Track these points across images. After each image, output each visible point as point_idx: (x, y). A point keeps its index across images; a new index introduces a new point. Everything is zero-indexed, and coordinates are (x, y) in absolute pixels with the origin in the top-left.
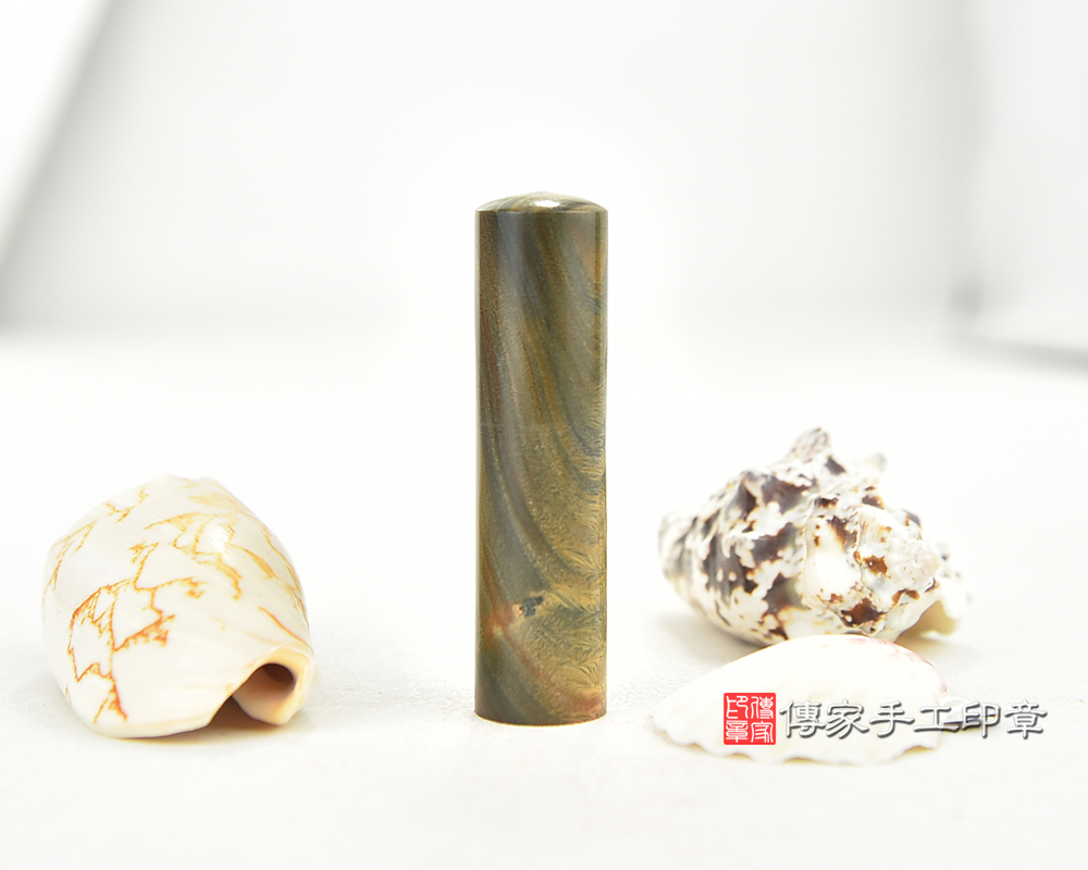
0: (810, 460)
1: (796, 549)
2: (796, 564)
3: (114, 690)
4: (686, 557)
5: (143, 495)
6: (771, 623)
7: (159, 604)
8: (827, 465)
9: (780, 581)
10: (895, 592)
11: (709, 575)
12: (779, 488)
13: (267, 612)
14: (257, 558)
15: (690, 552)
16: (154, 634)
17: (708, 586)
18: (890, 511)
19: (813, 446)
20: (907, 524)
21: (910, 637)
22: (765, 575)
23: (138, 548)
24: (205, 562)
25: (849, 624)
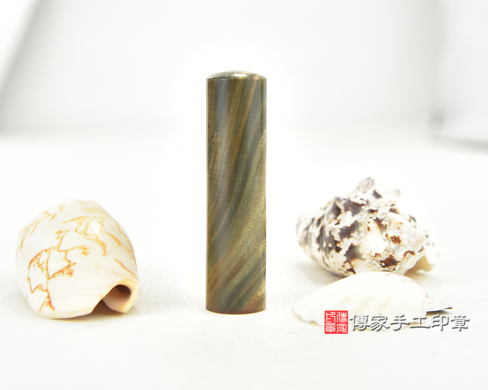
0: (366, 192)
1: (359, 232)
2: (359, 239)
3: (49, 297)
4: (309, 236)
5: (61, 208)
6: (348, 266)
7: (69, 258)
8: (373, 194)
9: (352, 247)
10: (404, 252)
11: (320, 244)
12: (352, 205)
13: (118, 261)
14: (113, 237)
15: (311, 234)
16: (66, 272)
17: (319, 249)
18: (402, 215)
19: (367, 186)
20: (410, 221)
21: (411, 273)
22: (345, 244)
23: (59, 232)
24: (90, 239)
25: (383, 267)
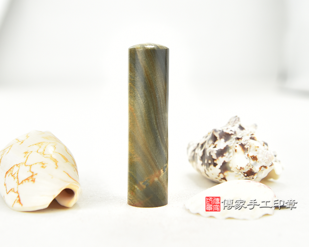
0: (234, 126)
1: (229, 153)
2: (229, 158)
3: (19, 196)
4: (195, 155)
5: (27, 136)
6: (222, 176)
7: (32, 170)
8: (239, 127)
9: (224, 163)
10: (260, 167)
11: (203, 161)
12: (225, 135)
13: (65, 172)
14: (63, 156)
15: (197, 154)
16: (31, 179)
17: (202, 165)
18: (258, 142)
19: (235, 121)
20: (264, 146)
21: (264, 180)
22: (220, 161)
23: (26, 153)
24: (47, 157)
25: (246, 176)
